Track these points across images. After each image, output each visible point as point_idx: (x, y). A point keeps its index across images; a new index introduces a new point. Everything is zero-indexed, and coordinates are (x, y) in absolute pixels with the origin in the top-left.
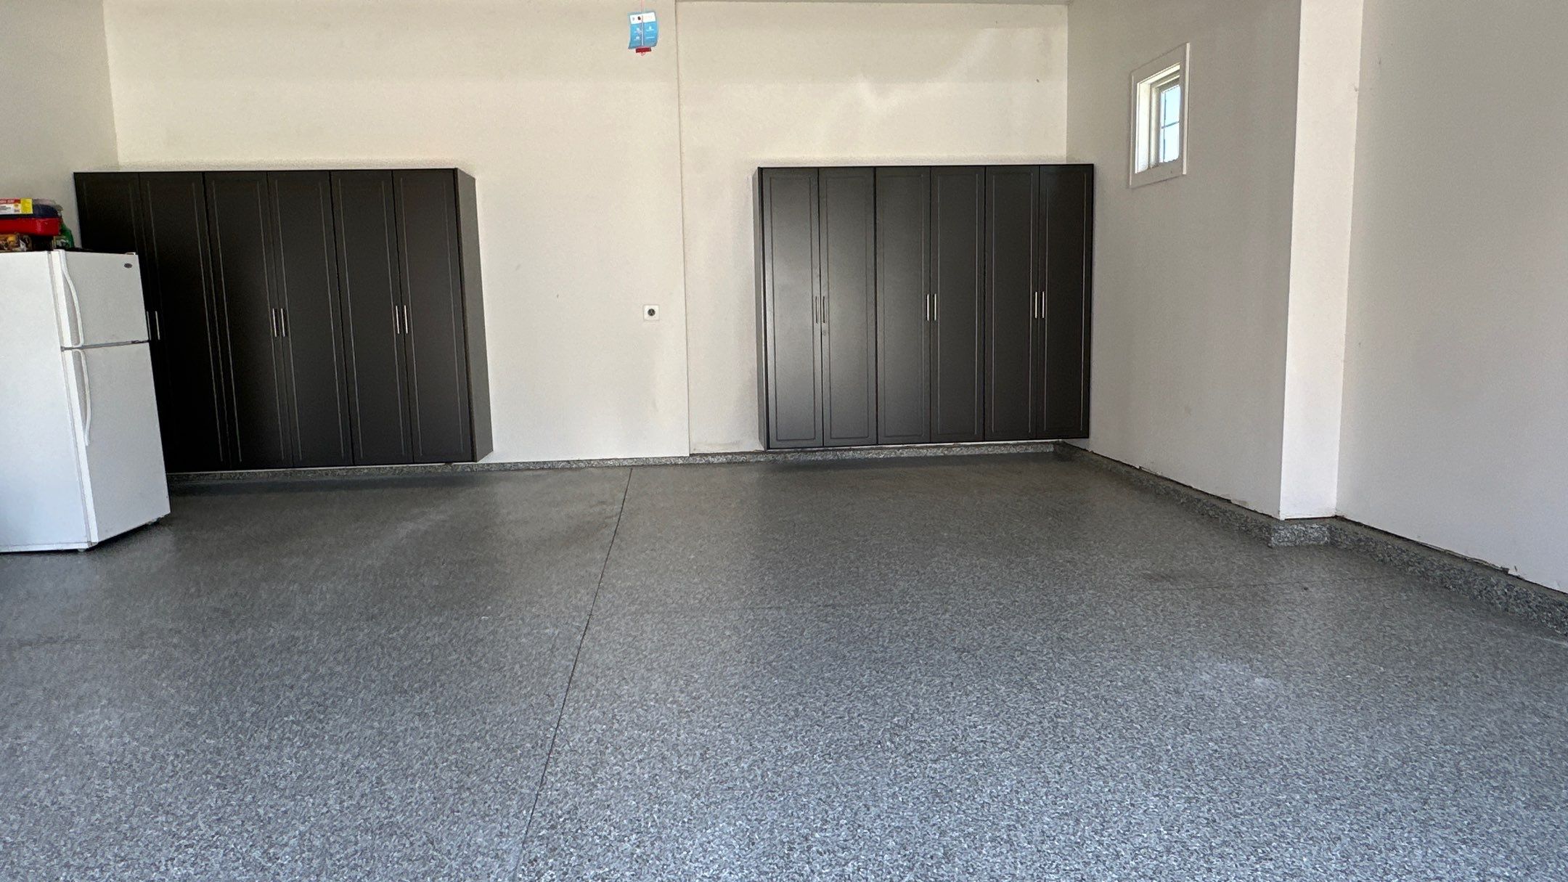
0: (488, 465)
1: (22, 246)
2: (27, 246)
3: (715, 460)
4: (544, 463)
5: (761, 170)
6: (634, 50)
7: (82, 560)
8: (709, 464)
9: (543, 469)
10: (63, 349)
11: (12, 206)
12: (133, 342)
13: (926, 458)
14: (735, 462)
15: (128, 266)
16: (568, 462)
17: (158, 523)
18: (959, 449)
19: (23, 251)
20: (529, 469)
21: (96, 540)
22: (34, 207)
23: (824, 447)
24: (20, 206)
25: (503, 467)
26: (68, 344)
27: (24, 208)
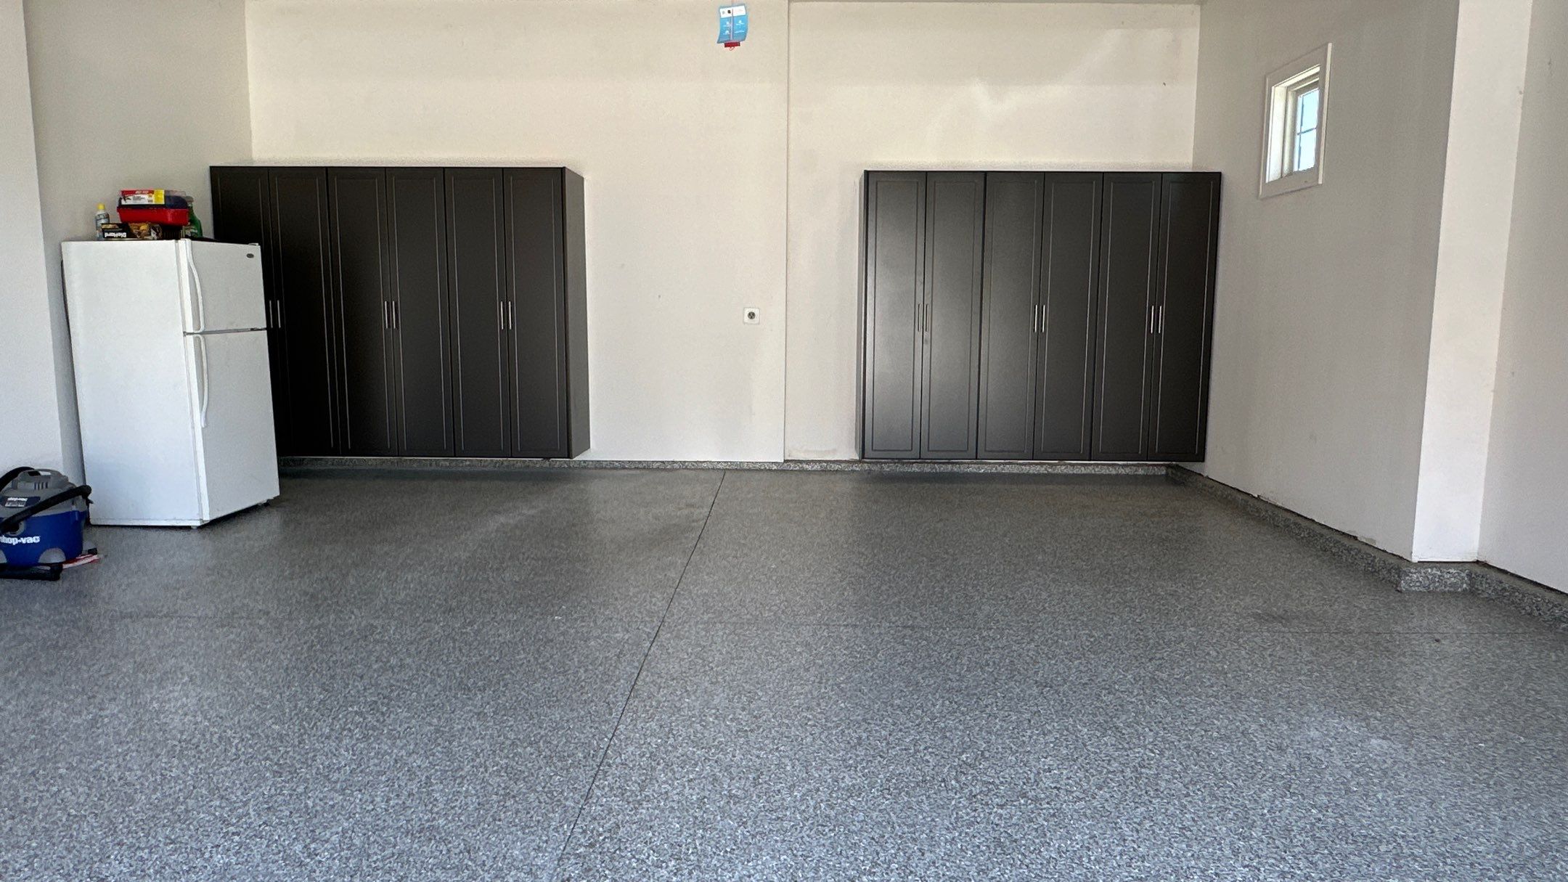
0: (585, 462)
1: (153, 234)
2: (157, 235)
3: (809, 467)
4: (640, 462)
5: (867, 173)
6: (723, 44)
7: (194, 536)
8: (802, 471)
9: (637, 468)
10: (185, 334)
11: (146, 197)
12: (252, 330)
13: (1028, 475)
14: (827, 470)
15: (250, 256)
16: (663, 462)
17: (268, 504)
18: (1063, 468)
19: (154, 239)
20: (624, 468)
21: (207, 518)
22: (166, 197)
23: (921, 459)
24: (153, 198)
25: (599, 466)
26: (190, 330)
27: (157, 199)
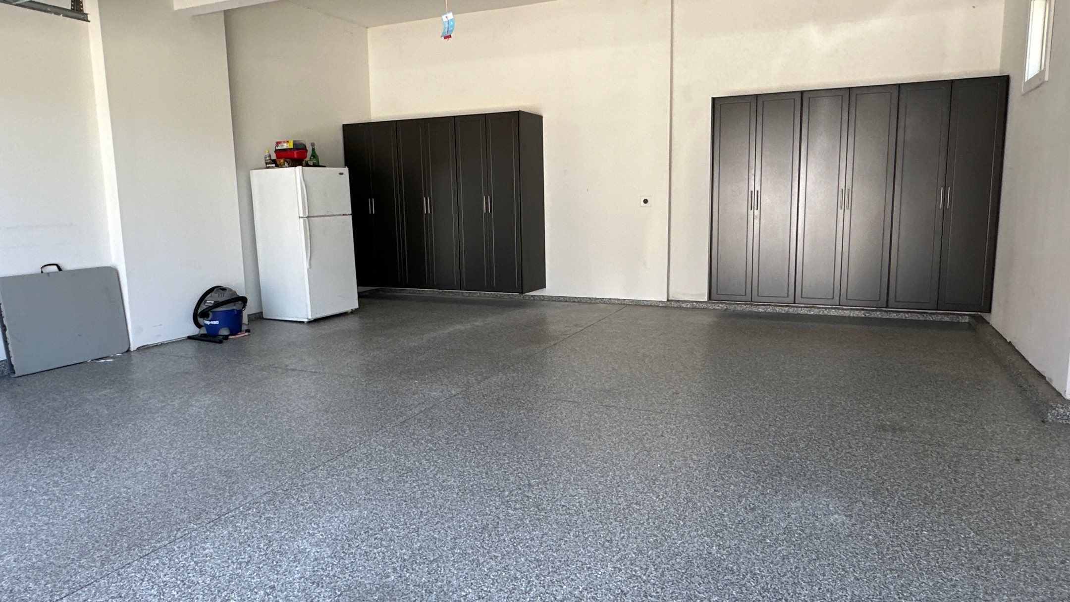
0: (543, 296)
1: (286, 164)
2: (289, 164)
3: (684, 305)
4: (576, 298)
5: (714, 99)
6: (443, 38)
7: (305, 326)
8: (681, 308)
9: (574, 302)
10: (300, 217)
11: (285, 144)
12: (344, 215)
14: (694, 307)
15: (341, 174)
16: (590, 298)
17: (353, 312)
19: (286, 167)
20: (566, 301)
21: (310, 317)
22: (294, 144)
23: (751, 302)
24: (288, 145)
25: (551, 299)
26: (301, 215)
27: (290, 145)
